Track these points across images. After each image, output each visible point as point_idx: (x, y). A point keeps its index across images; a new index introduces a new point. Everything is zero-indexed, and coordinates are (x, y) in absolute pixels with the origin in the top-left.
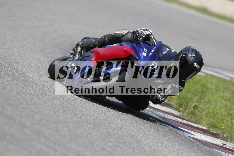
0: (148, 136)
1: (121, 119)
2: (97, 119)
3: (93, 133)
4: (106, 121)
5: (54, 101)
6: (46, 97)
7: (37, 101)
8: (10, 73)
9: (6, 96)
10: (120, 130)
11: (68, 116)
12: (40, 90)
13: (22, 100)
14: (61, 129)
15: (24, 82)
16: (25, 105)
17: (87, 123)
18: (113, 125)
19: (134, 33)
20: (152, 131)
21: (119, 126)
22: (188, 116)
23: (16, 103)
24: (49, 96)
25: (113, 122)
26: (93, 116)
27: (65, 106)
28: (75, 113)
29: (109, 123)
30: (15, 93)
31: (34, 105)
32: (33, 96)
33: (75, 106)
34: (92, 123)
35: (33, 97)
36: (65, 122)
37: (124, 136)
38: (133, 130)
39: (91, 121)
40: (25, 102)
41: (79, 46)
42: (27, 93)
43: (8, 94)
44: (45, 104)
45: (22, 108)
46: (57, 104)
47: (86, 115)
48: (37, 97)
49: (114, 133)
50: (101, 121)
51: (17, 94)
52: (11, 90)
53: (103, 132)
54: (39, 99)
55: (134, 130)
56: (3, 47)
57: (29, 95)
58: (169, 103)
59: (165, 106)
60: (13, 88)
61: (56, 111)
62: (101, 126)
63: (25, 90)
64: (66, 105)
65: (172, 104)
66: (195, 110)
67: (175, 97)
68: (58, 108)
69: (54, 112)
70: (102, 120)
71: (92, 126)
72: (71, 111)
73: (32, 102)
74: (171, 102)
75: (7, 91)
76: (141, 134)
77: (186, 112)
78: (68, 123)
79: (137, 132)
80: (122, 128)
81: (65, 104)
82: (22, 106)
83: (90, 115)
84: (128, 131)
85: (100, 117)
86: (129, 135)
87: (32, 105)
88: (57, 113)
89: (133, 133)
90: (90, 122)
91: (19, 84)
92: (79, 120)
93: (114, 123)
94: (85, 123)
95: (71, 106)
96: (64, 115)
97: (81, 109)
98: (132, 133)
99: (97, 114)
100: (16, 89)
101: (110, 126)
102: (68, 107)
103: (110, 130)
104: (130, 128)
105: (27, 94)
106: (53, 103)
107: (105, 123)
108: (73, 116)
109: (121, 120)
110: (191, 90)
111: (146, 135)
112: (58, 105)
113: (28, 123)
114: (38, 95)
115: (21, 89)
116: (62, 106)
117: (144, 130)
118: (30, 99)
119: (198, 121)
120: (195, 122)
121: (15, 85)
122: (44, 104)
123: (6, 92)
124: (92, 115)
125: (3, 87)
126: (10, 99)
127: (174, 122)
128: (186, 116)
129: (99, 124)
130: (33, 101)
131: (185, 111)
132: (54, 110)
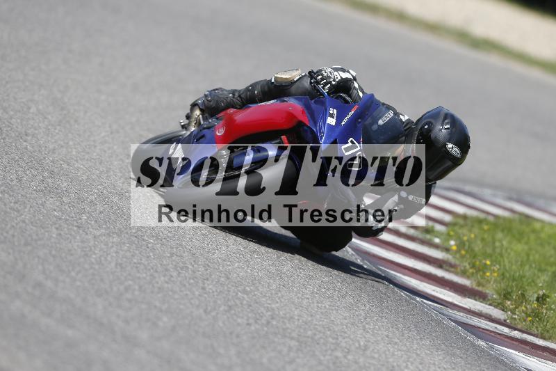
0: (429, 367)
1: (364, 327)
2: (307, 327)
3: (298, 360)
4: (329, 333)
5: (206, 285)
6: (187, 274)
7: (166, 285)
8: (102, 216)
9: (91, 271)
10: (361, 353)
11: (239, 320)
12: (173, 258)
13: (130, 282)
14: (222, 351)
15: (134, 239)
16: (137, 293)
17: (284, 336)
18: (346, 342)
19: (311, 74)
20: (438, 355)
21: (359, 345)
22: (525, 321)
23: (115, 289)
24: (194, 272)
25: (346, 335)
26: (298, 320)
27: (233, 296)
28: (255, 314)
29: (336, 336)
30: (113, 265)
31: (158, 293)
32: (156, 271)
33: (255, 295)
34: (296, 336)
35: (156, 275)
36: (231, 333)
37: (372, 368)
38: (393, 355)
39: (294, 331)
40: (137, 287)
41: (197, 107)
42: (142, 265)
43: (97, 267)
44: (185, 293)
45: (130, 301)
46: (213, 292)
47: (282, 318)
48: (164, 276)
49: (349, 360)
50: (317, 333)
51: (118, 267)
52: (103, 259)
53: (322, 358)
54: (169, 279)
55: (396, 353)
56: (87, 157)
57: (146, 269)
58: (480, 289)
59: (469, 298)
60: (107, 254)
61: (209, 308)
62: (318, 344)
63: (136, 257)
64: (234, 294)
65: (487, 291)
66: (542, 308)
67: (494, 276)
68: (215, 302)
69: (205, 311)
70: (319, 328)
71: (297, 344)
72: (246, 307)
73: (153, 286)
74: (483, 286)
75: (93, 260)
76: (412, 363)
77: (519, 311)
78: (238, 336)
79: (403, 359)
80: (366, 348)
81: (231, 290)
82: (129, 296)
83: (292, 318)
84: (380, 356)
85: (315, 322)
86: (383, 365)
87: (152, 292)
88: (214, 314)
89: (393, 362)
90: (290, 333)
91: (124, 243)
92: (266, 329)
93: (349, 337)
94: (279, 336)
95: (245, 296)
96: (228, 318)
97: (269, 304)
98: (391, 360)
99: (308, 315)
100: (114, 255)
101: (339, 344)
102: (239, 299)
103: (339, 354)
104: (386, 348)
105: (142, 267)
106: (203, 288)
107: (326, 337)
108: (251, 321)
109: (364, 329)
110: (531, 258)
111: (423, 365)
112: (215, 293)
113: (144, 335)
114: (167, 270)
115: (128, 254)
116: (224, 295)
117: (419, 353)
118: (148, 278)
119: (548, 331)
120: (542, 334)
121: (112, 247)
122: (181, 291)
123: (93, 263)
124: (296, 318)
125: (85, 251)
126: (102, 280)
127: (492, 334)
128: (519, 319)
129: (312, 338)
130: (156, 285)
131: (516, 308)
132: (206, 306)
